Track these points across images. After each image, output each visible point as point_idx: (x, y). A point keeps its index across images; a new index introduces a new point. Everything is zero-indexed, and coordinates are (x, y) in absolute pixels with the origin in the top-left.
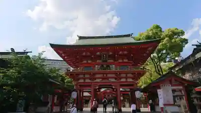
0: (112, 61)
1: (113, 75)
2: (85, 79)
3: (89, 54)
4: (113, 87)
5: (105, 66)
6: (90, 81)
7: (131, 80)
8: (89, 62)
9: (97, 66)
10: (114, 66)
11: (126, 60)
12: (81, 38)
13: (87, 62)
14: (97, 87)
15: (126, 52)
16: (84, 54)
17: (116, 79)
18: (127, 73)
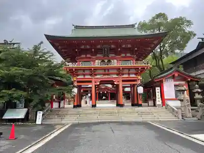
0: (113, 55)
1: (115, 71)
2: (84, 75)
3: (88, 47)
4: (115, 83)
5: (106, 61)
6: (90, 77)
7: (134, 76)
8: (88, 56)
9: (97, 61)
10: (115, 61)
11: (128, 55)
12: (77, 27)
13: (86, 56)
14: (98, 83)
15: (129, 46)
16: (83, 47)
17: (117, 74)
18: (129, 69)
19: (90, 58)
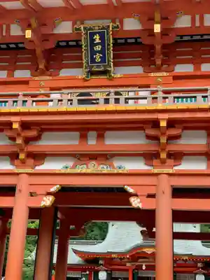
4: (135, 203)
14: (48, 201)
17: (150, 157)
19: (25, 82)
